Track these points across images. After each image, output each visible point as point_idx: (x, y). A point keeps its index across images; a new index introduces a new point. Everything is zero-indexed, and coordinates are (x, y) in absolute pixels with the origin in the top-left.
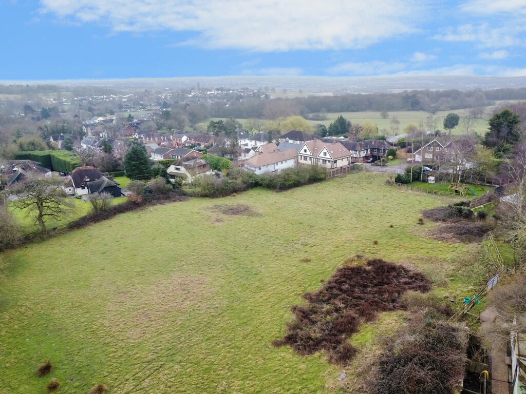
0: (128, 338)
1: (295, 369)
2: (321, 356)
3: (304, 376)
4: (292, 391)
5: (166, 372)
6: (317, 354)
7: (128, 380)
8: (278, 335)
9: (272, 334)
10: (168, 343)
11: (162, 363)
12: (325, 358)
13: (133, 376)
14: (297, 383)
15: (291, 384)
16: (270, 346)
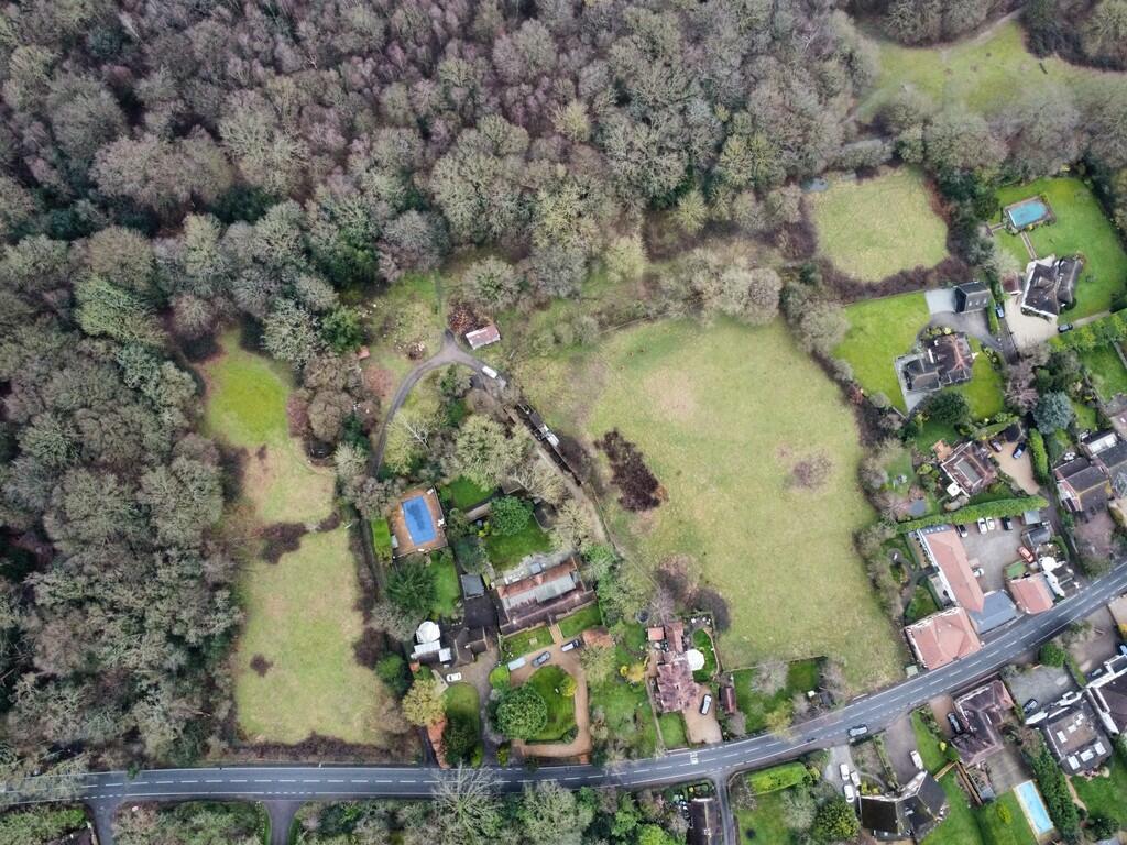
6: (603, 437)
8: (621, 431)
9: (623, 429)
12: (599, 438)
16: (615, 425)
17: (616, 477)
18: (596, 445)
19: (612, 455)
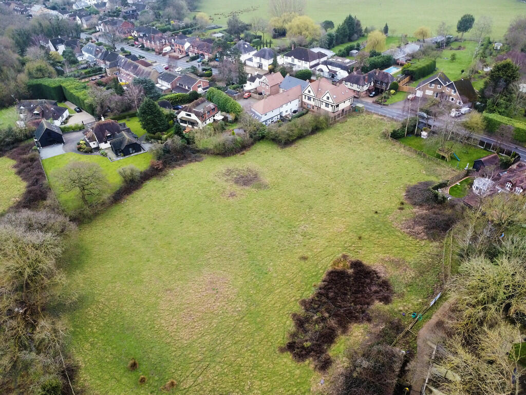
0: (182, 339)
1: (293, 374)
2: (310, 363)
3: (298, 381)
4: (290, 392)
5: (212, 371)
6: (307, 362)
7: (188, 376)
8: (282, 342)
9: (279, 341)
10: (209, 345)
11: (208, 363)
12: (312, 366)
13: (191, 373)
14: (294, 386)
15: (289, 387)
16: (277, 352)
17: (357, 320)
18: (325, 365)
19: (328, 337)
